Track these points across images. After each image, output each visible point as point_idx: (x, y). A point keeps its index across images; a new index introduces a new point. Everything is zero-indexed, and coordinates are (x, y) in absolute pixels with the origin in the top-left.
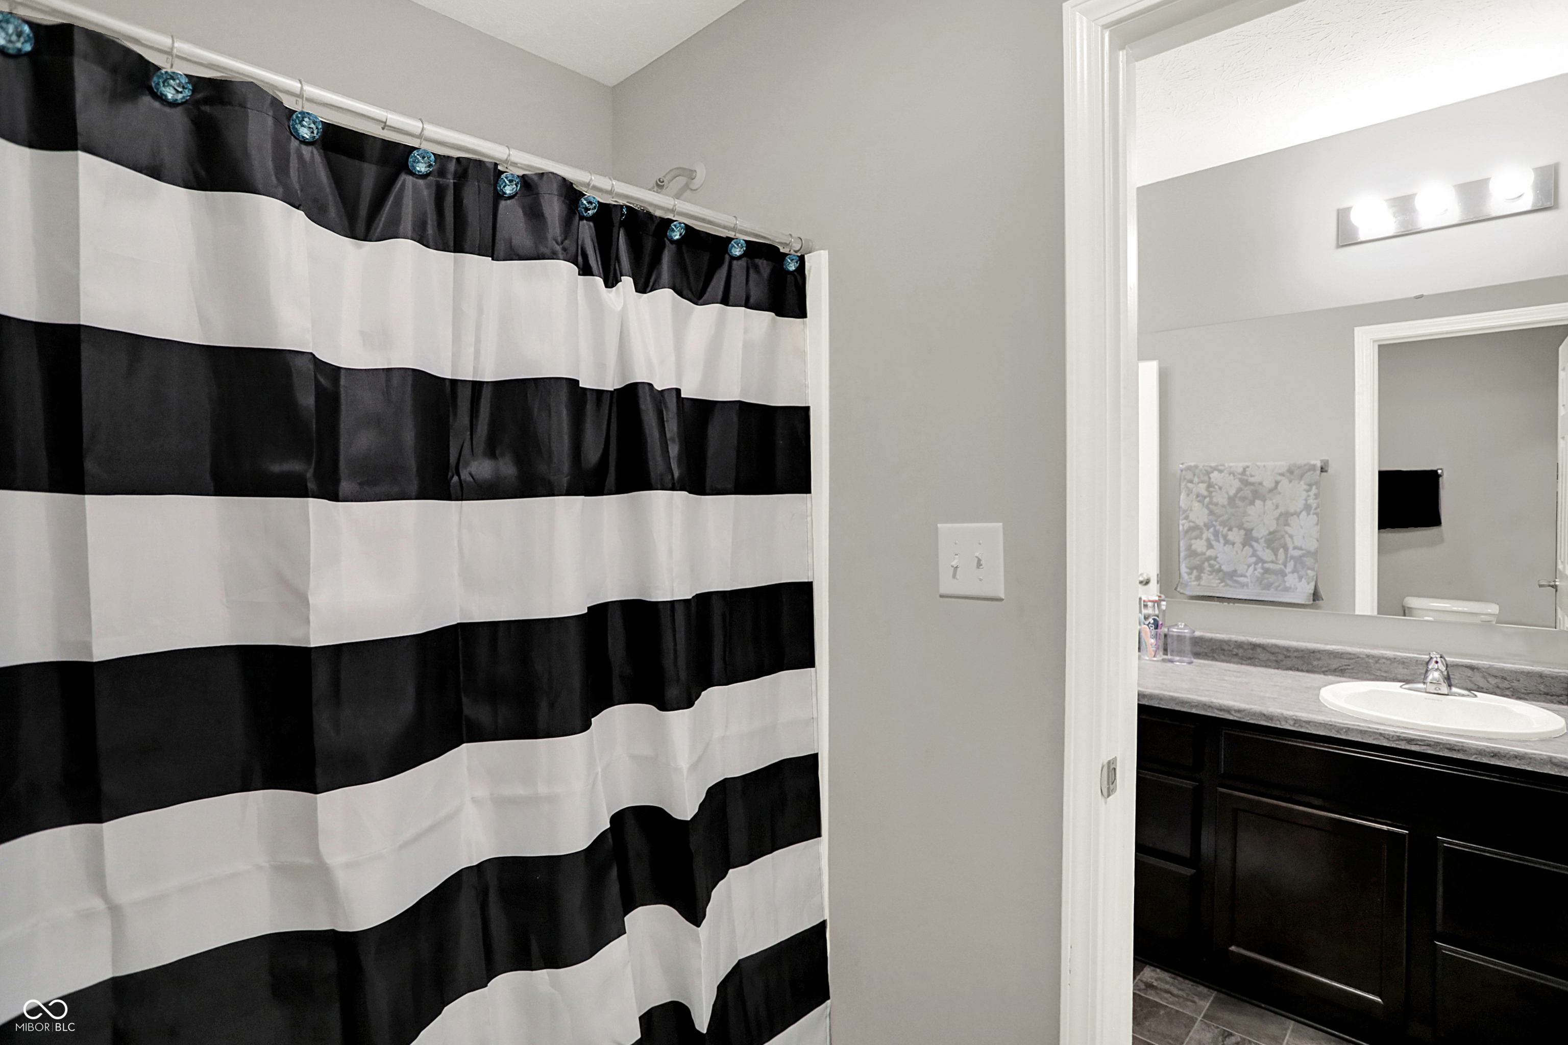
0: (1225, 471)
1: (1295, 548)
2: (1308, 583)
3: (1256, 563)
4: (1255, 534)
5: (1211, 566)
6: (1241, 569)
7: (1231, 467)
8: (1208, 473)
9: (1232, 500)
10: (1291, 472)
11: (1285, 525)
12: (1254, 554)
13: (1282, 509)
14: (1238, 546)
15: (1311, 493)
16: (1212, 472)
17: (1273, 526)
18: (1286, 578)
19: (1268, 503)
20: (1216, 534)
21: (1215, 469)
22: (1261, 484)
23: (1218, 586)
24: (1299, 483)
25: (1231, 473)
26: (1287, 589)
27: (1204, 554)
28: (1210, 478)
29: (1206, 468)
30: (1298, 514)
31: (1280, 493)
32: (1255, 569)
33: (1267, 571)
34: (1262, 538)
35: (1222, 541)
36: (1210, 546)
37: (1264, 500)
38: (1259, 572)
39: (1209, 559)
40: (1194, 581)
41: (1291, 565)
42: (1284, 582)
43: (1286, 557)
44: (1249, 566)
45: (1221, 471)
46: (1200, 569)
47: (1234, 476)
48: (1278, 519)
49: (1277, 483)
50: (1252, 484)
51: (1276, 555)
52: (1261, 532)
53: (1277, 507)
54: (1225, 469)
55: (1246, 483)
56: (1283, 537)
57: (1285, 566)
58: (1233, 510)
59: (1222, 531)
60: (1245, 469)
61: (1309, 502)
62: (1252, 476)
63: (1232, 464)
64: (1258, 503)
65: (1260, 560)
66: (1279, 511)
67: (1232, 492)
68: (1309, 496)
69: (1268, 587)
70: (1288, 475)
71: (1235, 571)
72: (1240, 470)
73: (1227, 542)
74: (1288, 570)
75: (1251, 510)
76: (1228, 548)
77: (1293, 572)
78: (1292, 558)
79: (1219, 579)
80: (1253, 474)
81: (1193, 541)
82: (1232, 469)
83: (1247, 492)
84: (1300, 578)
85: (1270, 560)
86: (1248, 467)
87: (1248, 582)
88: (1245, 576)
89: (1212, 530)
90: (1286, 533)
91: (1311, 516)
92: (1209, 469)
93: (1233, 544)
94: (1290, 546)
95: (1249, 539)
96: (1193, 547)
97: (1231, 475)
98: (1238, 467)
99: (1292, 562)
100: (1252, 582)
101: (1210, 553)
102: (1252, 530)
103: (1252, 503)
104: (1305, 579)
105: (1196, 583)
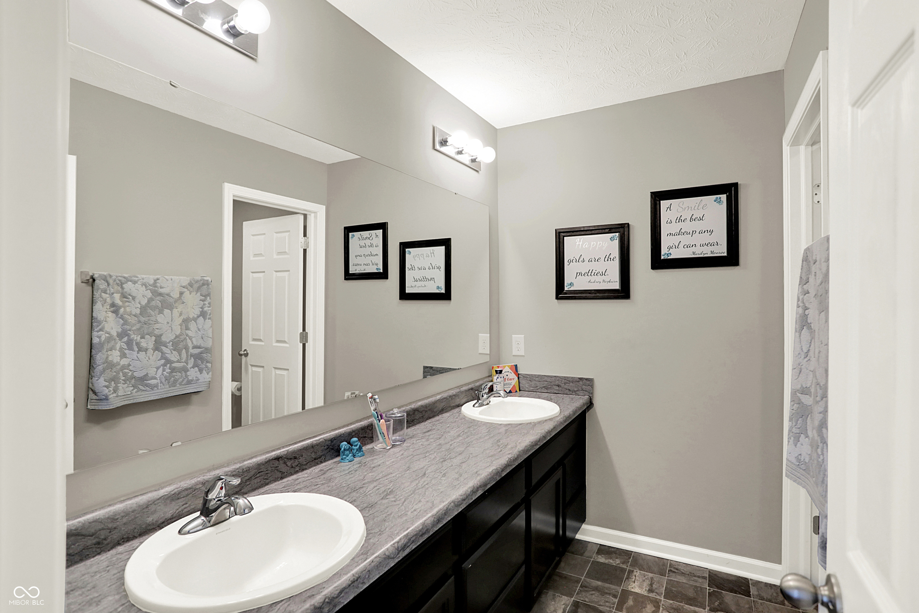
0: (139, 283)
1: (195, 347)
2: (208, 374)
3: (164, 365)
4: (164, 339)
5: (125, 375)
6: (152, 372)
7: (143, 279)
8: (121, 284)
9: (144, 309)
10: (191, 285)
11: (186, 330)
12: (162, 358)
13: (184, 316)
14: (150, 351)
15: (206, 303)
16: (126, 283)
17: (178, 330)
18: (188, 373)
19: (175, 311)
20: (129, 344)
21: (128, 280)
22: (168, 295)
23: (131, 393)
24: (196, 294)
25: (144, 284)
26: (189, 382)
27: (118, 364)
28: (122, 288)
29: (120, 278)
30: (195, 320)
31: (183, 303)
32: (164, 370)
33: (173, 370)
34: (169, 343)
35: (136, 349)
36: (123, 355)
37: (171, 310)
38: (167, 373)
39: (124, 367)
40: (112, 394)
41: (191, 361)
42: (187, 376)
43: (187, 356)
44: (158, 368)
45: (135, 282)
46: (115, 379)
47: (146, 287)
48: (181, 325)
49: (181, 293)
50: (161, 294)
51: (180, 355)
52: (168, 337)
53: (181, 314)
54: (138, 280)
55: (156, 294)
56: (185, 339)
57: (187, 364)
58: (146, 319)
59: (136, 340)
60: (156, 281)
61: (205, 309)
62: (161, 288)
63: (144, 276)
64: (167, 311)
65: (168, 361)
66: (182, 317)
67: (144, 302)
68: (204, 305)
69: (174, 384)
70: (189, 287)
71: (147, 375)
72: (152, 282)
73: (140, 349)
74: (190, 366)
75: (160, 318)
76: (142, 355)
77: (193, 367)
78: (192, 355)
79: (133, 386)
80: (163, 286)
81: (109, 353)
82: (144, 281)
83: (157, 302)
84: (201, 371)
85: (176, 360)
86: (158, 279)
87: (158, 383)
88: (156, 378)
89: (125, 339)
90: (187, 335)
91: (207, 320)
92: (123, 279)
93: (146, 350)
94: (190, 345)
95: (158, 345)
96: (110, 358)
97: (144, 286)
98: (150, 279)
99: (192, 359)
100: (161, 382)
101: (124, 362)
102: (161, 335)
103: (161, 312)
104: (206, 370)
105: (115, 395)
